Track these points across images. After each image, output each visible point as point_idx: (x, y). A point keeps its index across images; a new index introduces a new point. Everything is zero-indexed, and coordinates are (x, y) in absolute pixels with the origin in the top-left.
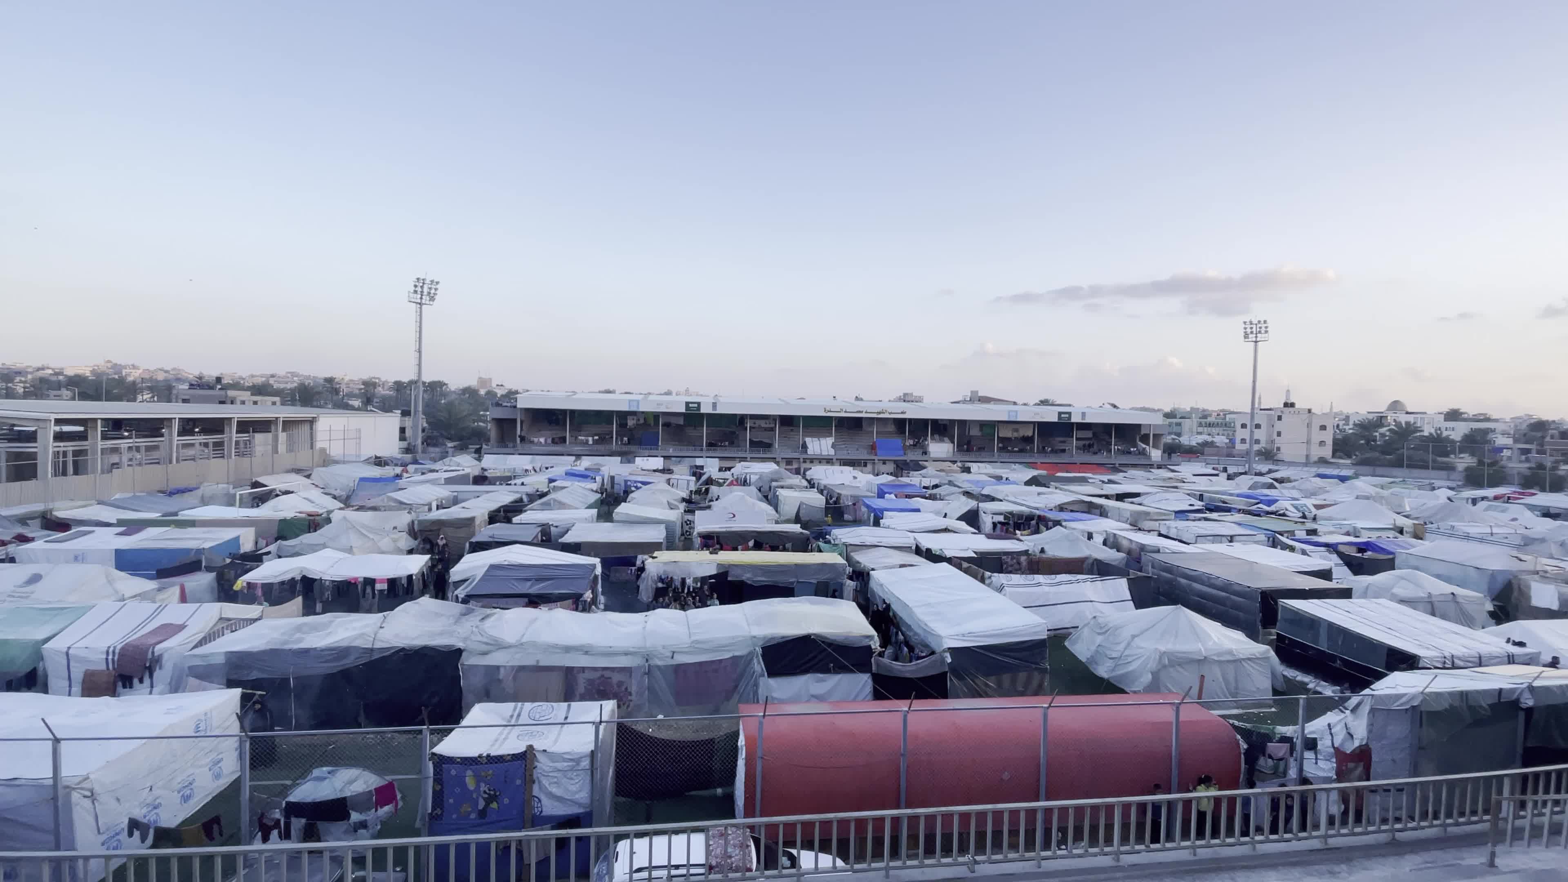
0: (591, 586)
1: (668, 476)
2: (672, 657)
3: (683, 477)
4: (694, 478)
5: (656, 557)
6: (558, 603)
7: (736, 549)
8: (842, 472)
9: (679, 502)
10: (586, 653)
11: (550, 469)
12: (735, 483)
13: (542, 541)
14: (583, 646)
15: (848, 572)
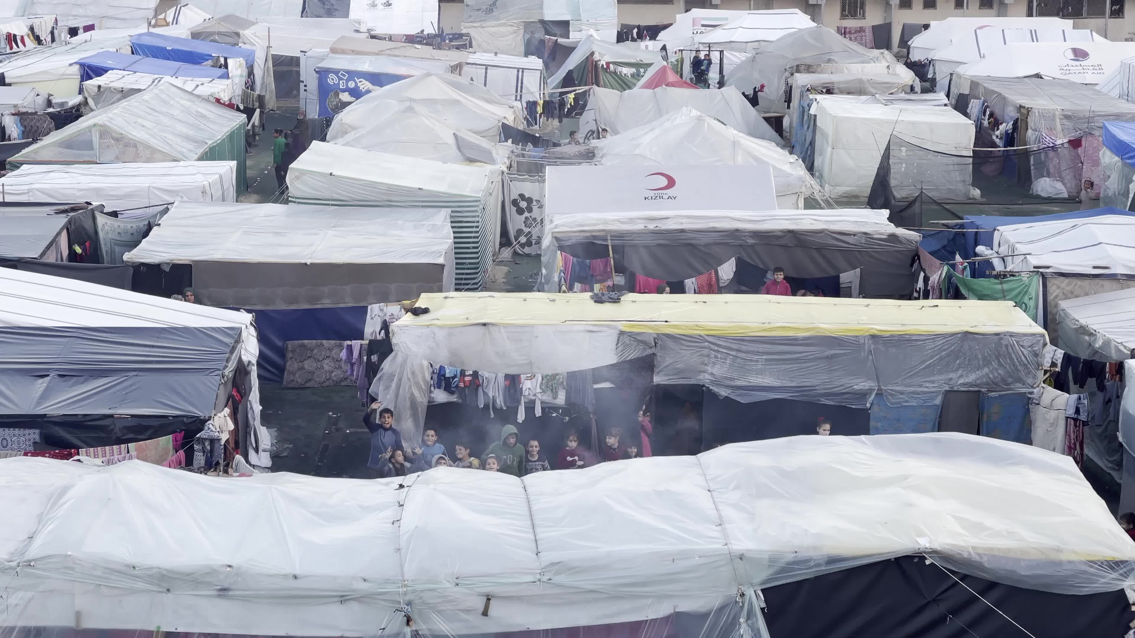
0: (230, 397)
1: (455, 56)
2: (485, 613)
3: (503, 59)
4: (536, 62)
5: (426, 311)
6: (131, 445)
7: (678, 288)
8: (1034, 36)
9: (491, 138)
10: (223, 592)
11: (82, 36)
12: (672, 77)
13: (73, 256)
14: (212, 572)
15: (1047, 365)
